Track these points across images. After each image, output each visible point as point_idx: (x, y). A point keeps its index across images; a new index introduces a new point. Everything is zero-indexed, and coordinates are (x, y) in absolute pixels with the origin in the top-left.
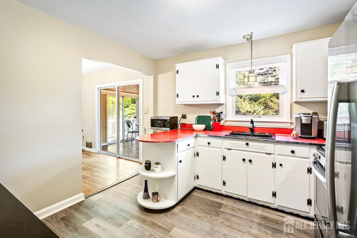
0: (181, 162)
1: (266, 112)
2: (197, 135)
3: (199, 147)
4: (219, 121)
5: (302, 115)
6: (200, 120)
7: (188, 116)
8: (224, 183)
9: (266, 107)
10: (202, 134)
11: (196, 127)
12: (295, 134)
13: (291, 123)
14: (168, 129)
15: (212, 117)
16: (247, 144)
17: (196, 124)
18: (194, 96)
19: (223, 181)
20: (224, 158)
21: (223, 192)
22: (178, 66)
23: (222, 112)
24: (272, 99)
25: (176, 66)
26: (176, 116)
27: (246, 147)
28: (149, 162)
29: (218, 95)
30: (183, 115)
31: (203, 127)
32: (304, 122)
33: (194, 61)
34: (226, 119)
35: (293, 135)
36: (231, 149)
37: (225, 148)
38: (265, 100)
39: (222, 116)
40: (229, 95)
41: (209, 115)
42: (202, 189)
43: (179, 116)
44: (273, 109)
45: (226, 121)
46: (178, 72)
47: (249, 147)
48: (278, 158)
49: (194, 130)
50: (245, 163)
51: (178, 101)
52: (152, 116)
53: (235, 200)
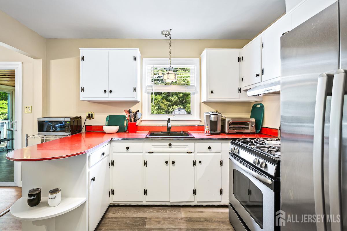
0: (94, 181)
1: (159, 112)
2: (112, 139)
3: (114, 154)
4: (135, 120)
5: (211, 113)
6: (112, 120)
7: (95, 116)
8: (146, 192)
9: (159, 108)
10: (116, 137)
11: (106, 129)
12: (208, 131)
13: (200, 121)
14: (68, 134)
15: (127, 116)
16: (170, 145)
17: (106, 125)
18: (105, 91)
19: (145, 190)
20: (145, 164)
21: (144, 203)
22: (84, 51)
23: (138, 111)
24: (163, 101)
25: (80, 50)
26: (79, 116)
27: (169, 148)
28: (37, 192)
29: (135, 91)
30: (89, 114)
31: (116, 128)
32: (212, 119)
33: (106, 48)
34: (142, 118)
35: (206, 132)
36: (153, 152)
37: (146, 152)
38: (158, 102)
39: (138, 115)
40: (145, 92)
41: (124, 114)
42: (118, 206)
43: (84, 116)
44: (164, 109)
45: (142, 121)
46: (83, 59)
47: (172, 148)
48: (198, 155)
49: (105, 133)
50: (167, 165)
51: (83, 96)
52: (41, 117)
53: (157, 208)
